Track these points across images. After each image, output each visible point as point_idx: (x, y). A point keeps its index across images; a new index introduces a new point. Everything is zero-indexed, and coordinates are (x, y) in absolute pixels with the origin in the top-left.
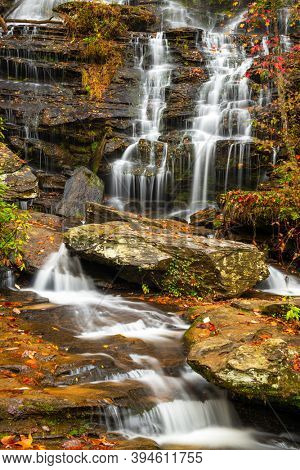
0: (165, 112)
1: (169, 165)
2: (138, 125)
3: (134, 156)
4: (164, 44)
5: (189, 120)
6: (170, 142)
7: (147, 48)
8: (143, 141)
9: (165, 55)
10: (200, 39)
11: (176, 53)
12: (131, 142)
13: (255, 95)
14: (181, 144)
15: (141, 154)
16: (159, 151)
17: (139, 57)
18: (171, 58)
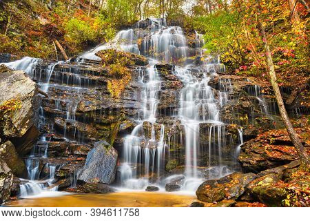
0: (159, 105)
1: (166, 140)
2: (142, 113)
3: (140, 133)
4: (155, 70)
5: (176, 110)
6: (165, 123)
7: (146, 72)
8: (146, 123)
9: (156, 76)
10: (174, 70)
11: (162, 76)
12: (137, 124)
13: (216, 95)
14: (174, 125)
15: (145, 132)
16: (157, 130)
17: (141, 77)
18: (159, 78)
